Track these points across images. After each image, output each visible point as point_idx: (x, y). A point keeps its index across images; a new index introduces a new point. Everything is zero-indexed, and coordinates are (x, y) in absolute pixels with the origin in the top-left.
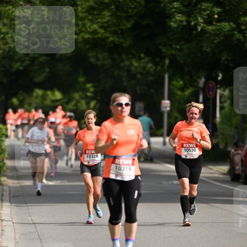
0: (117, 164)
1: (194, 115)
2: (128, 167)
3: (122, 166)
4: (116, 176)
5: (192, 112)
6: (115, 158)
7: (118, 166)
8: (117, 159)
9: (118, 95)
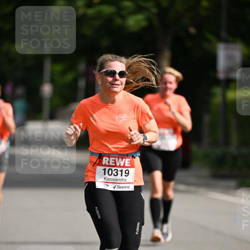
0: (105, 165)
2: (124, 169)
3: (113, 169)
6: (101, 157)
7: (107, 168)
8: (104, 158)
9: (110, 58)
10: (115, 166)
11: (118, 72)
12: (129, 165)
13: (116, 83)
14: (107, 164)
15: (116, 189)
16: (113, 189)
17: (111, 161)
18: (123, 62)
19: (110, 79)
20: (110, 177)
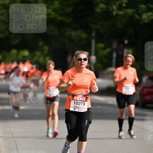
0: (75, 100)
1: (130, 63)
2: (83, 102)
3: (78, 102)
4: (75, 109)
5: (128, 60)
6: (73, 96)
7: (76, 101)
8: (75, 97)
9: (79, 53)
10: (79, 101)
11: (83, 58)
12: (85, 101)
13: (82, 63)
14: (76, 99)
15: (79, 111)
16: (78, 111)
17: (78, 98)
18: (85, 54)
19: (80, 62)
20: (77, 105)
